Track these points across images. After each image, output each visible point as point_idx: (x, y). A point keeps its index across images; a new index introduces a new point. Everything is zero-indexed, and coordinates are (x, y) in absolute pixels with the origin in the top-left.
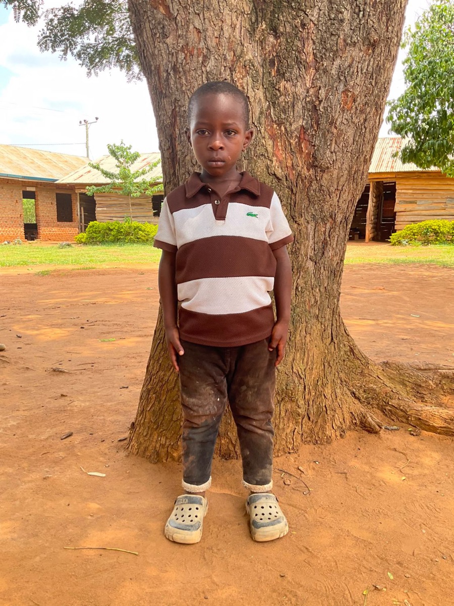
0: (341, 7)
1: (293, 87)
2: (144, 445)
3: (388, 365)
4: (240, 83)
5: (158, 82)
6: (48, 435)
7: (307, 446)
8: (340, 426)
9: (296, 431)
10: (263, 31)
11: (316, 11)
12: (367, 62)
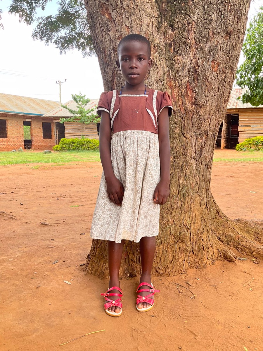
0: (211, 12)
1: (183, 59)
2: (95, 268)
3: (239, 221)
5: (104, 57)
6: (39, 262)
7: (192, 269)
8: (212, 257)
9: (185, 260)
10: (165, 27)
11: (196, 15)
12: (226, 44)
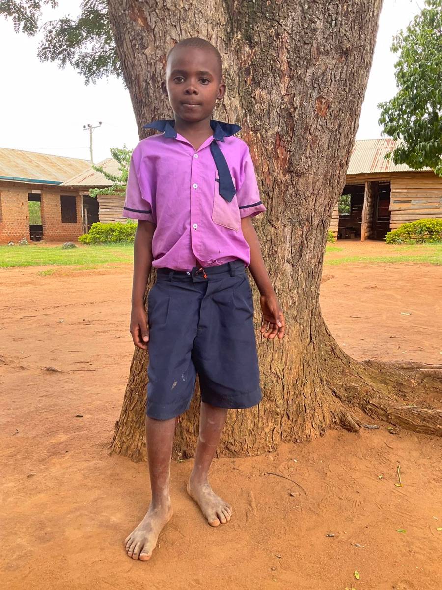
0: (314, 16)
1: (268, 95)
2: (127, 444)
3: (369, 364)
5: (138, 91)
7: (287, 445)
8: (320, 425)
9: (275, 430)
10: (238, 41)
11: (290, 21)
12: (340, 70)
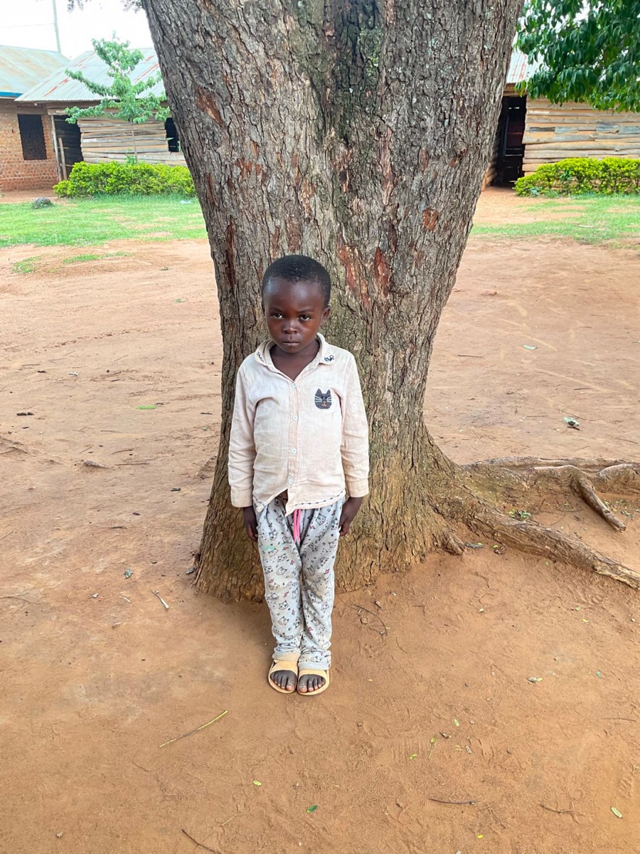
0: (423, 112)
1: (367, 205)
2: (214, 584)
3: (476, 469)
4: (306, 204)
7: (385, 576)
8: (421, 550)
9: (374, 563)
10: (332, 140)
11: (394, 115)
12: (453, 175)
